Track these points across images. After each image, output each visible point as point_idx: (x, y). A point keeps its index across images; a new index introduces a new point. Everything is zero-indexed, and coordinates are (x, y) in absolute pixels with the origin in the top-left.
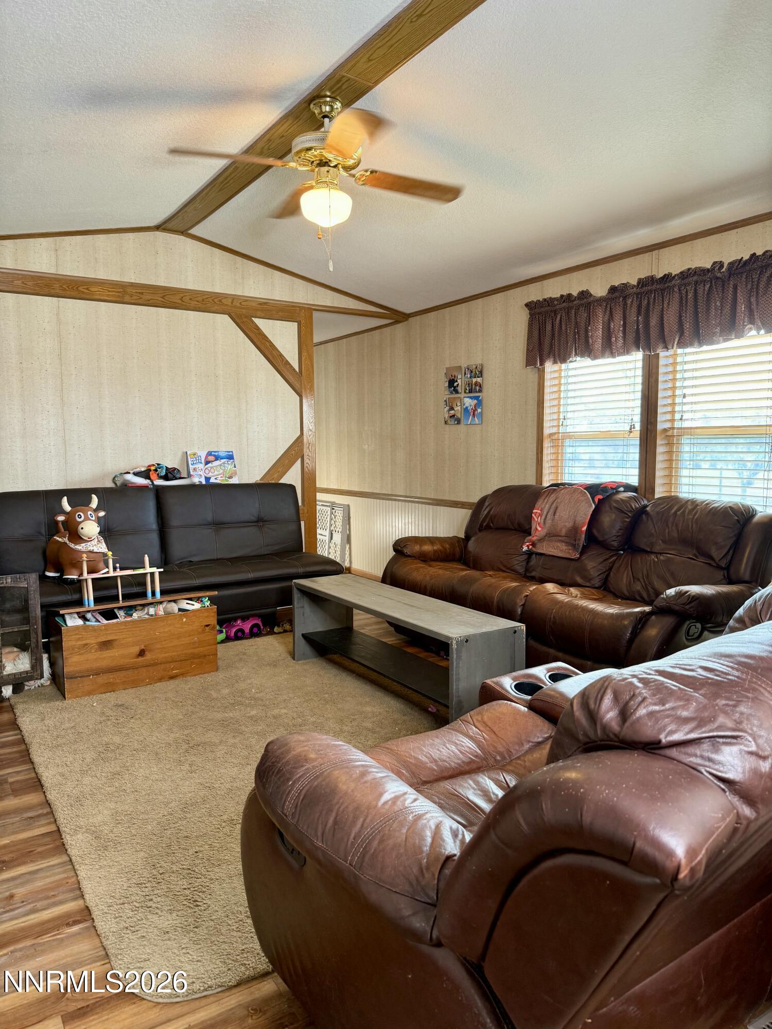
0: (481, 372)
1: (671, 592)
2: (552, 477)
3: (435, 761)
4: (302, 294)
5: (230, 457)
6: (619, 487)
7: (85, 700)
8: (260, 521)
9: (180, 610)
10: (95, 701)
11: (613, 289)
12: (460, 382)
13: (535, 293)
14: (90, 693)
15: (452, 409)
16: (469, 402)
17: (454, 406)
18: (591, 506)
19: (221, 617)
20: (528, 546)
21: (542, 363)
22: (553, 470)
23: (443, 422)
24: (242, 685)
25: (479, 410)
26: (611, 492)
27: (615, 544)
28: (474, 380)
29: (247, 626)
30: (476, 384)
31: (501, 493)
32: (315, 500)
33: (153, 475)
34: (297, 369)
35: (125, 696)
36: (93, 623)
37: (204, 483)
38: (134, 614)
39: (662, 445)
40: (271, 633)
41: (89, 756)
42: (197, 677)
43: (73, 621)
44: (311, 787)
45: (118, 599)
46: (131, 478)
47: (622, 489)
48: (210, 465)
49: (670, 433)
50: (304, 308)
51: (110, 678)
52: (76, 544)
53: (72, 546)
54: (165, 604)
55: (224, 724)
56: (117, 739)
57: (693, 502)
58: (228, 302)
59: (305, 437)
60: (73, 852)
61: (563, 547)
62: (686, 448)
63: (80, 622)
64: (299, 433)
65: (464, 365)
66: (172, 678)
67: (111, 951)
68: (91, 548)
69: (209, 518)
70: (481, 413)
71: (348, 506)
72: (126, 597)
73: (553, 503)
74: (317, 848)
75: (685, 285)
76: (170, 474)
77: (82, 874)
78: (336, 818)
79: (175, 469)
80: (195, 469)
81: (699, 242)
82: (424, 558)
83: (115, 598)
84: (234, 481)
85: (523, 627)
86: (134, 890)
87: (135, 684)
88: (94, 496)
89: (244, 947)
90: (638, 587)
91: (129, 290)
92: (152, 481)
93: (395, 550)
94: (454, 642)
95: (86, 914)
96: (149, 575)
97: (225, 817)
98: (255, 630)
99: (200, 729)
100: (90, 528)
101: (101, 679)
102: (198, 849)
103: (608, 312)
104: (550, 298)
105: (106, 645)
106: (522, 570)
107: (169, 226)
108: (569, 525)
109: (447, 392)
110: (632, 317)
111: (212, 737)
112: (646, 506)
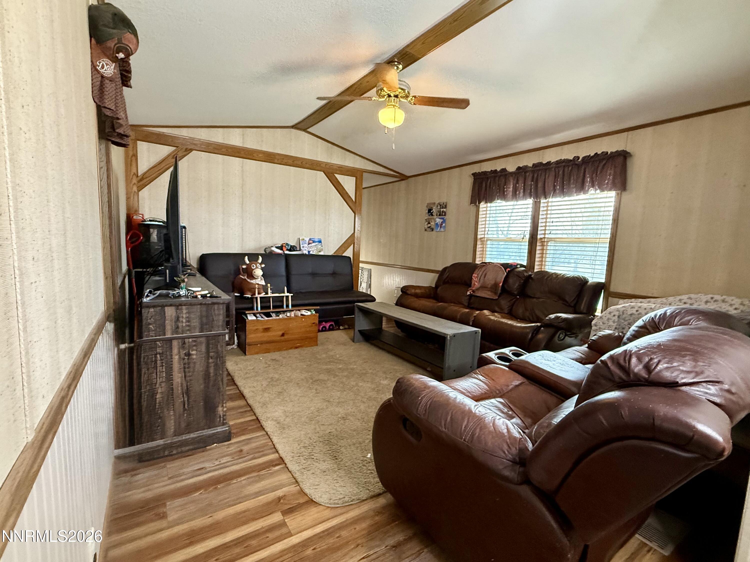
0: (446, 206)
1: (552, 316)
2: (480, 259)
3: (469, 392)
4: (359, 164)
5: (320, 242)
6: (518, 265)
7: (256, 356)
8: (334, 274)
9: (301, 315)
10: (261, 357)
11: (519, 168)
12: (434, 210)
13: (477, 169)
14: (257, 353)
15: (429, 223)
16: (438, 221)
17: (431, 222)
18: (504, 273)
19: (320, 319)
20: (470, 292)
21: (479, 203)
22: (481, 256)
23: (424, 230)
24: (331, 353)
25: (444, 225)
26: (514, 267)
27: (516, 293)
28: (442, 210)
29: (328, 325)
30: (443, 211)
31: (455, 266)
32: (359, 267)
33: (284, 249)
34: (354, 200)
35: (276, 355)
36: (260, 319)
37: (307, 253)
38: (280, 315)
39: (539, 246)
40: (339, 329)
41: (265, 383)
42: (309, 348)
43: (251, 318)
44: (432, 401)
45: (270, 308)
46: (274, 249)
47: (519, 266)
48: (310, 245)
49: (543, 240)
50: (358, 170)
51: (268, 346)
52: (251, 280)
53: (249, 280)
54: (295, 311)
55: (329, 371)
56: (277, 376)
57: (555, 274)
58: (323, 165)
59: (356, 234)
60: (267, 429)
61: (489, 293)
62: (551, 247)
63: (254, 318)
64: (353, 232)
65: (437, 202)
66: (296, 348)
67: (299, 480)
68: (258, 282)
69: (310, 271)
70: (445, 226)
71: (371, 269)
72: (274, 307)
73: (483, 272)
74: (442, 432)
75: (558, 167)
76: (292, 248)
77: (275, 440)
78: (451, 417)
79: (294, 246)
80: (303, 247)
81: (566, 146)
82: (417, 296)
83: (269, 308)
84: (322, 253)
85: (480, 330)
86: (303, 450)
87: (279, 350)
88: (260, 257)
89: (366, 480)
90: (527, 314)
91: (277, 157)
92: (284, 251)
93: (402, 291)
94: (449, 336)
95: (281, 461)
96: (285, 297)
97: (339, 416)
98: (331, 327)
99: (316, 373)
100: (259, 272)
101: (264, 346)
102: (330, 431)
103: (516, 179)
104: (486, 171)
105: (267, 330)
106: (466, 304)
107: (299, 126)
108: (493, 282)
109: (427, 215)
110: (529, 182)
111: (322, 377)
112: (531, 275)
